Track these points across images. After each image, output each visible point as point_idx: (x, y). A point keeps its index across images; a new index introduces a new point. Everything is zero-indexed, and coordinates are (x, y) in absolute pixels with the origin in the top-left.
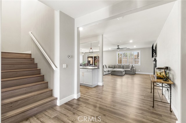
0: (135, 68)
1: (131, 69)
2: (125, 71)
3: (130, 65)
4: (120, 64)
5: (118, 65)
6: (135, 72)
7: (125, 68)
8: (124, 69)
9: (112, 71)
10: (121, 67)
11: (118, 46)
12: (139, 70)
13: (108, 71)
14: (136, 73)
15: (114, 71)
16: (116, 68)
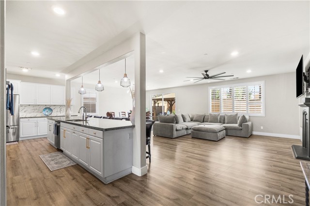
0: (249, 123)
1: (241, 125)
2: (226, 129)
3: (238, 116)
4: (216, 113)
5: (210, 114)
6: (252, 130)
7: (226, 121)
8: (224, 123)
9: (194, 129)
10: (217, 119)
11: (206, 71)
12: (262, 128)
13: (187, 129)
14: (254, 133)
15: (198, 130)
16: (207, 122)
